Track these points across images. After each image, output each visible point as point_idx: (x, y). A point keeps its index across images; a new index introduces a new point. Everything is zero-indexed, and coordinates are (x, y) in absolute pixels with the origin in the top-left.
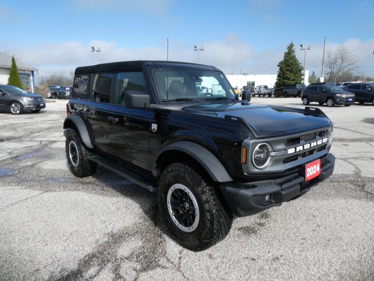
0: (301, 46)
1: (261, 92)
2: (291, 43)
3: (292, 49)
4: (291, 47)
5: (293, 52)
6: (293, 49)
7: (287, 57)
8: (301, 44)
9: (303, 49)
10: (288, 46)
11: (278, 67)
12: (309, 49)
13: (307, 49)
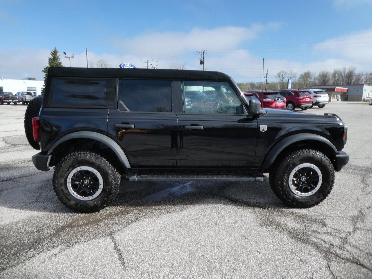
0: (65, 53)
1: (26, 99)
2: (54, 49)
3: (56, 56)
4: (55, 53)
5: (58, 58)
6: (58, 55)
7: (52, 63)
8: (65, 52)
9: (67, 57)
10: (51, 52)
11: (44, 73)
12: (73, 57)
13: (72, 58)
